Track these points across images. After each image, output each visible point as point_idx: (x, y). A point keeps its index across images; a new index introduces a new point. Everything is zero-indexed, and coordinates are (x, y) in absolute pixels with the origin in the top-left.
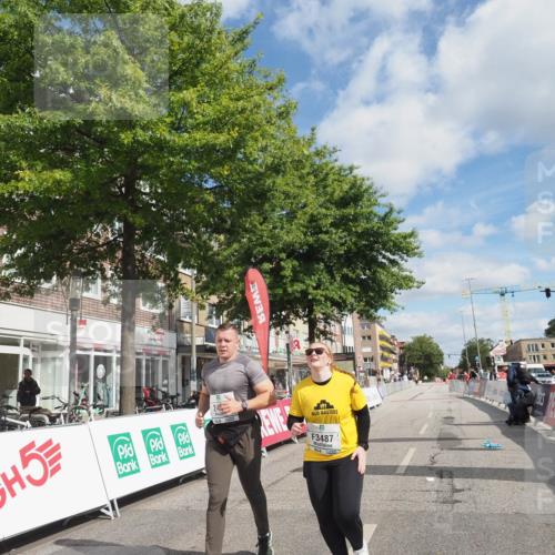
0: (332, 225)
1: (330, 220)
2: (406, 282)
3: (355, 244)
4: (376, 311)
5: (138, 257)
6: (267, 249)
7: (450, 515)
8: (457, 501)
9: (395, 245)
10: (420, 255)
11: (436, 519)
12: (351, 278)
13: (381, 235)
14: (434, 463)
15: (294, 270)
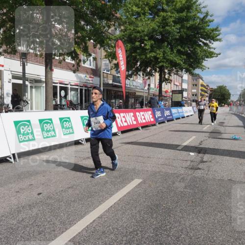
0: (173, 21)
1: (173, 19)
3: (185, 33)
6: (138, 34)
7: (189, 177)
9: (207, 35)
10: (220, 40)
12: (182, 51)
13: (200, 29)
14: (200, 144)
15: (152, 46)
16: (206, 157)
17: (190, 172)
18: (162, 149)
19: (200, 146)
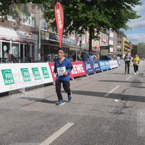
8: (122, 113)
12: (109, 13)
14: (124, 92)
15: (83, 8)
16: (129, 103)
17: (115, 116)
18: (92, 97)
19: (123, 94)
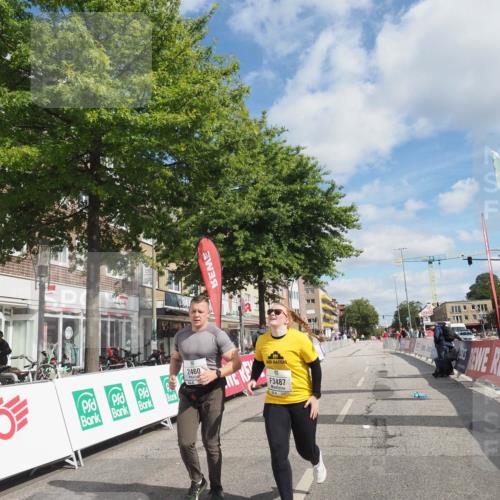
0: (281, 199)
1: (279, 195)
2: (346, 251)
3: (301, 217)
4: (319, 276)
5: (102, 227)
6: (221, 221)
7: (384, 459)
8: (390, 446)
9: (336, 217)
10: (359, 227)
11: (371, 462)
12: (297, 247)
13: (324, 208)
14: (369, 412)
15: (246, 239)
19: (371, 414)
